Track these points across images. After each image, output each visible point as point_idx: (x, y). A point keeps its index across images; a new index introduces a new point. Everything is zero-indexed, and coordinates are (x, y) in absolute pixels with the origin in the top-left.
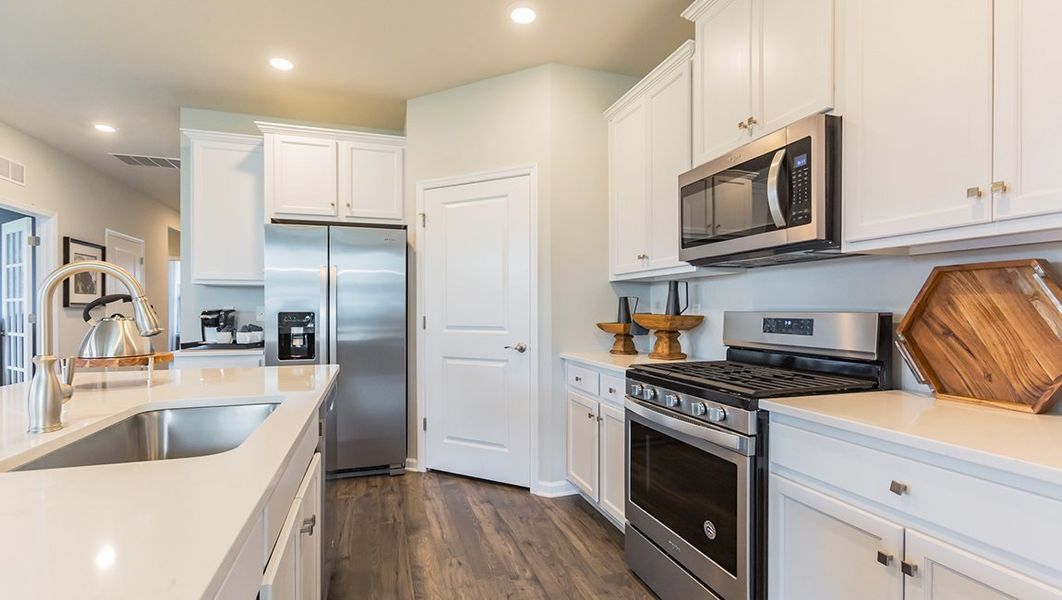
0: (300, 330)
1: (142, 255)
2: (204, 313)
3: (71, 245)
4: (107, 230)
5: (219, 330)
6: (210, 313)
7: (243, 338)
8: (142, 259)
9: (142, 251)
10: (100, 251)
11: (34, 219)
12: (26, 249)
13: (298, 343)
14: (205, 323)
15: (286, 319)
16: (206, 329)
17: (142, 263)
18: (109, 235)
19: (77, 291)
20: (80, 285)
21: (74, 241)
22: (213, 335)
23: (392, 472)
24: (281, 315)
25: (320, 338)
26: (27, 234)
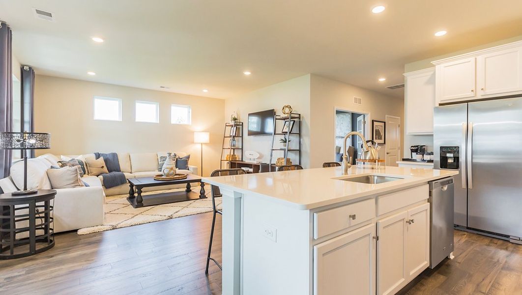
0: (452, 155)
1: (400, 124)
2: (412, 147)
3: (374, 122)
4: (386, 116)
5: (417, 154)
6: (414, 147)
7: (427, 157)
8: (399, 125)
9: (399, 122)
10: (384, 123)
11: (364, 115)
12: (362, 125)
13: (450, 161)
14: (412, 151)
15: (444, 150)
16: (413, 153)
17: (399, 126)
18: (387, 117)
19: (376, 139)
20: (377, 137)
21: (375, 121)
22: (415, 156)
23: (511, 241)
24: (441, 148)
25: (462, 159)
26: (363, 120)
